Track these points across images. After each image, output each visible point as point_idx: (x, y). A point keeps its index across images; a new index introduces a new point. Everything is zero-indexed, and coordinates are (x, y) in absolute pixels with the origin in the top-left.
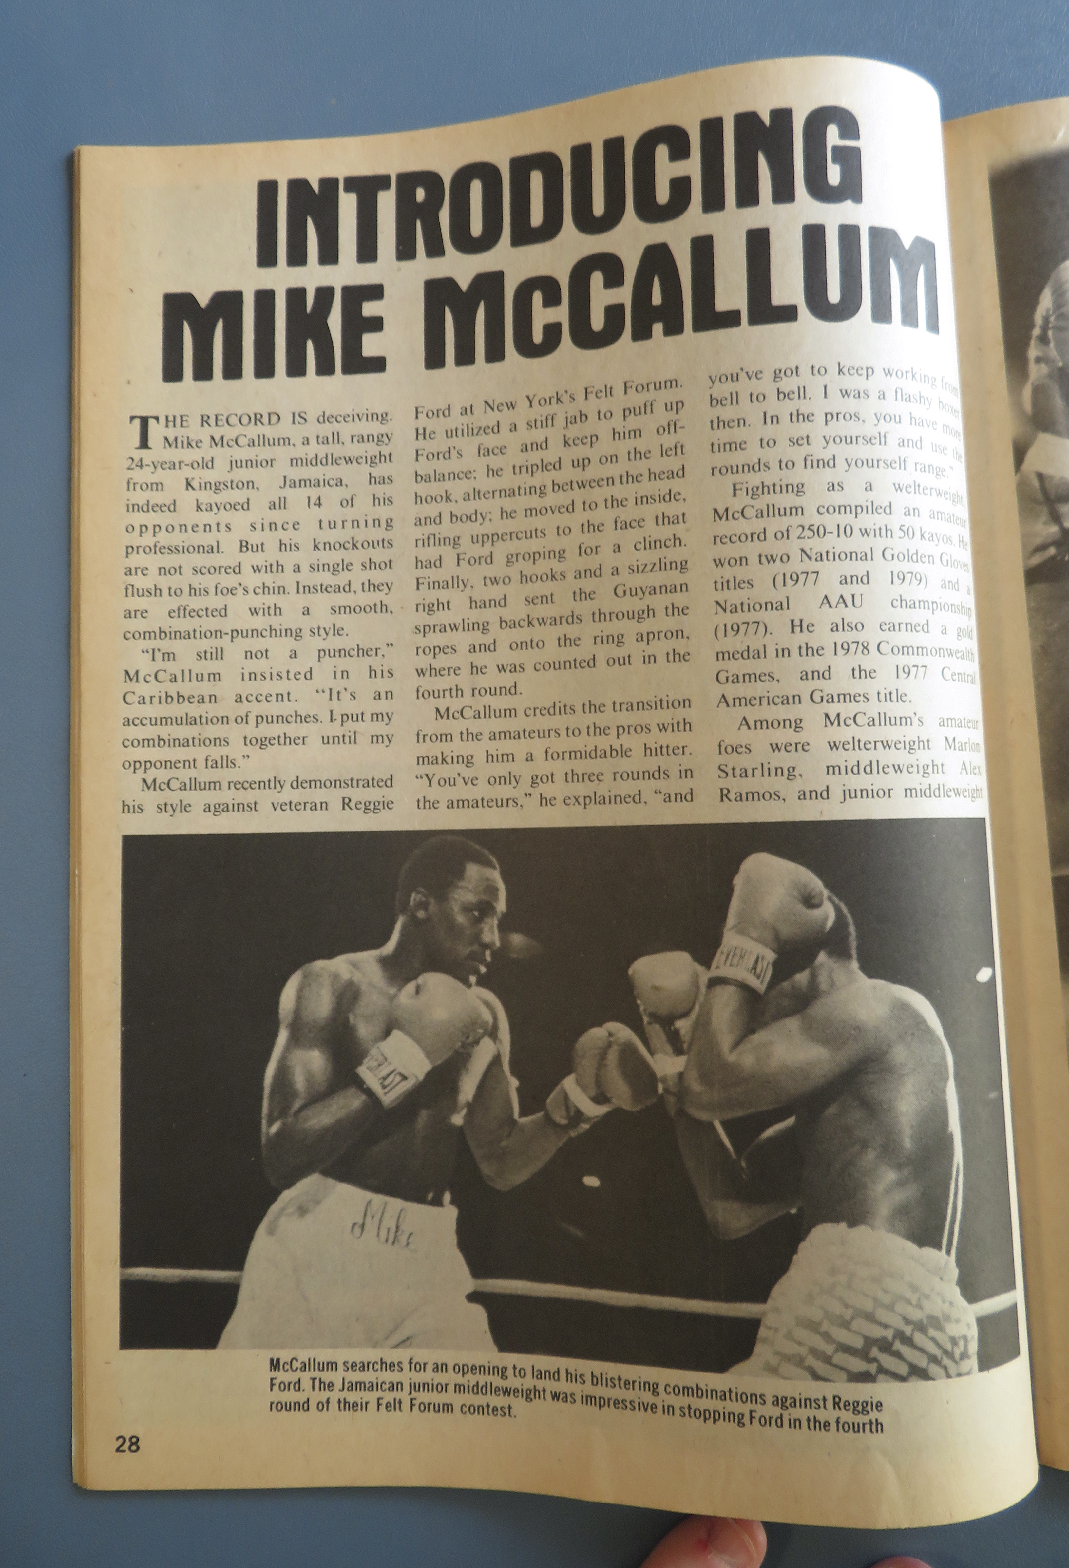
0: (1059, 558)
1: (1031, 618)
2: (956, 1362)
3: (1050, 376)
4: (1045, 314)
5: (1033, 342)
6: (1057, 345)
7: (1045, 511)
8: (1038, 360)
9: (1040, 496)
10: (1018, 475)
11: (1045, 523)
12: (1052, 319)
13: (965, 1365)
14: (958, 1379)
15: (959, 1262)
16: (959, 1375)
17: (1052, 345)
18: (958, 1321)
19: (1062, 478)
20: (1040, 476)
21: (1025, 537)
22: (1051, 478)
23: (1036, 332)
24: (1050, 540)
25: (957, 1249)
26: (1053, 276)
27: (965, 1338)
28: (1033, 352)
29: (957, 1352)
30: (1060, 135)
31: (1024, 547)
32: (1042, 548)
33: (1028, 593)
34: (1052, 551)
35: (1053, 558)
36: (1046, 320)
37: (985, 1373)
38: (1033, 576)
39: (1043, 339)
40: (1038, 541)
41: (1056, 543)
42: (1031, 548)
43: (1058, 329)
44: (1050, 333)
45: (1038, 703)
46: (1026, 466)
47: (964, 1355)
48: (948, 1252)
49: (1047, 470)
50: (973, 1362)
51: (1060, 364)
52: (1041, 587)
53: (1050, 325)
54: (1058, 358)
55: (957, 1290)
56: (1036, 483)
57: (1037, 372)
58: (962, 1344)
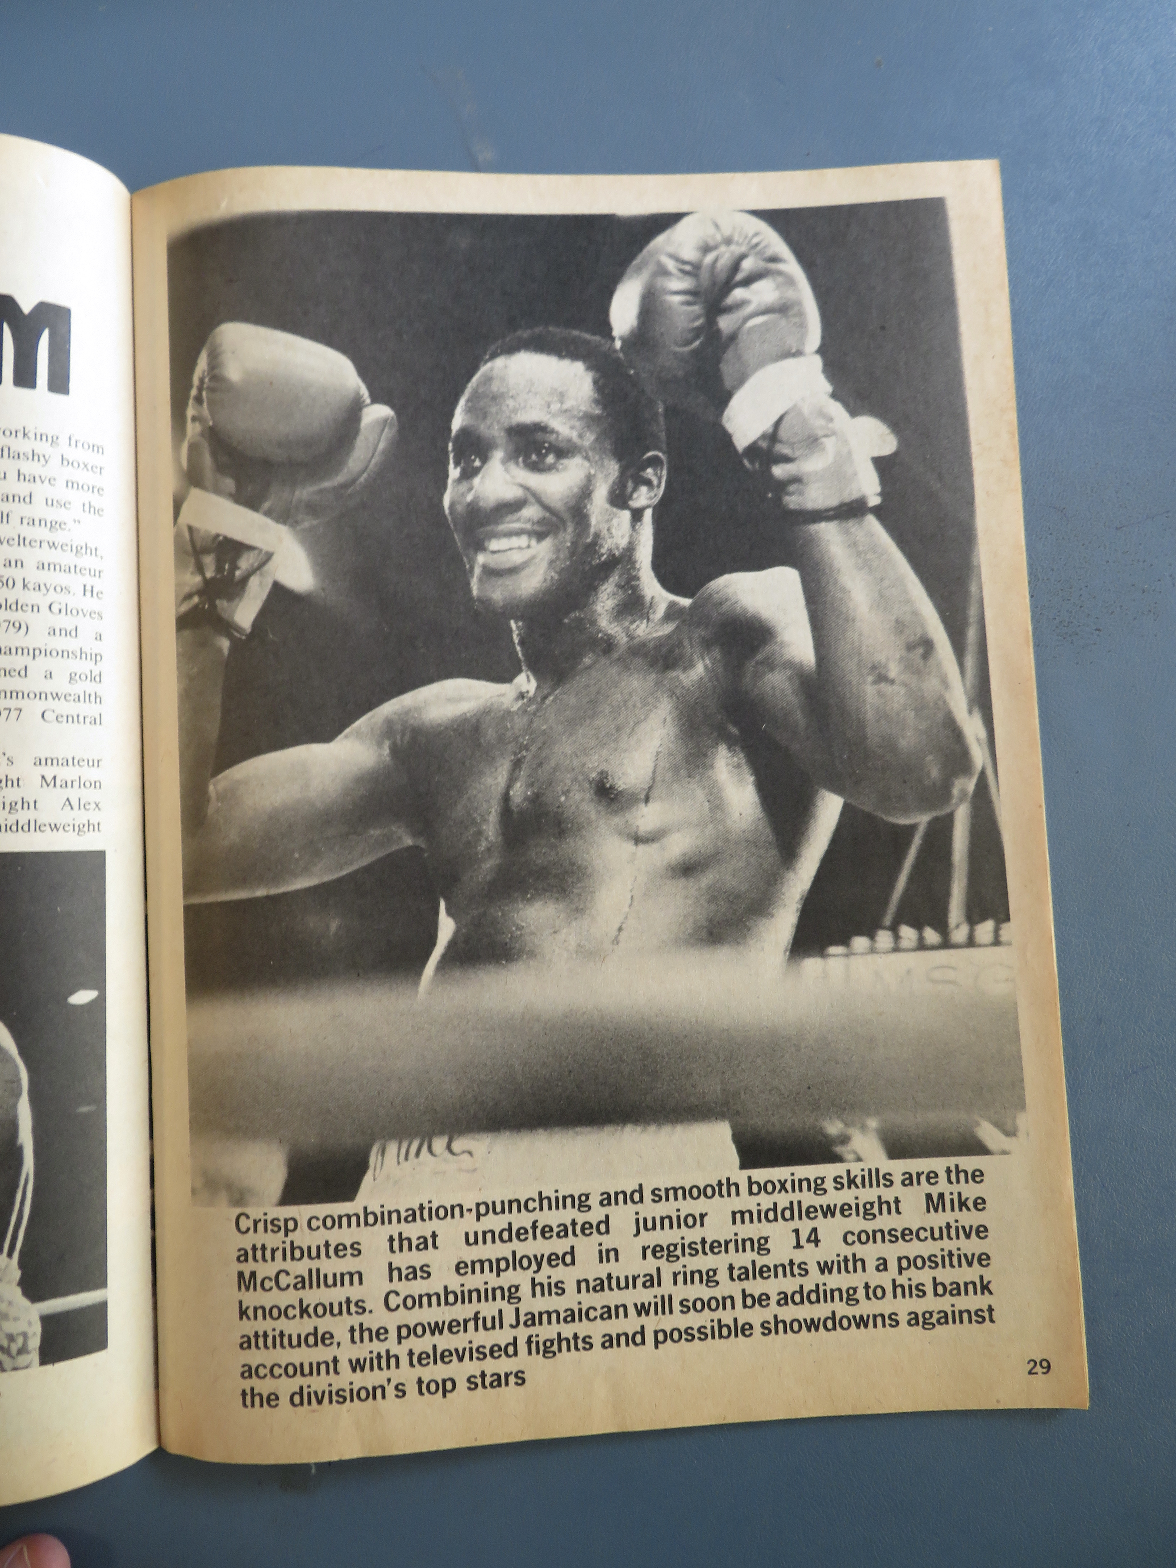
0: (200, 606)
1: (179, 662)
2: (13, 1357)
3: (202, 434)
4: (201, 375)
5: (191, 402)
6: (209, 405)
7: (192, 561)
8: (194, 419)
9: (189, 548)
10: (176, 527)
11: (192, 573)
12: (207, 380)
13: (22, 1360)
14: (14, 1373)
15: (22, 1265)
16: (15, 1369)
17: (205, 404)
18: (16, 1319)
19: (206, 531)
20: (190, 529)
21: (179, 585)
22: (198, 530)
23: (194, 392)
24: (194, 589)
25: (21, 1251)
26: (210, 339)
27: (25, 1335)
28: (190, 412)
29: (14, 1348)
30: (224, 205)
31: (177, 596)
32: (189, 596)
33: (178, 638)
34: (196, 599)
35: (196, 607)
36: (202, 381)
37: (49, 1367)
38: (184, 622)
39: (199, 400)
40: (186, 590)
41: (200, 593)
42: (181, 596)
43: (211, 390)
44: (204, 394)
45: (181, 742)
46: (181, 520)
47: (22, 1351)
48: (10, 1255)
49: (195, 524)
50: (35, 1357)
51: (211, 423)
52: (187, 633)
53: (205, 386)
54: (209, 417)
55: (19, 1291)
56: (187, 535)
57: (193, 429)
58: (20, 1341)
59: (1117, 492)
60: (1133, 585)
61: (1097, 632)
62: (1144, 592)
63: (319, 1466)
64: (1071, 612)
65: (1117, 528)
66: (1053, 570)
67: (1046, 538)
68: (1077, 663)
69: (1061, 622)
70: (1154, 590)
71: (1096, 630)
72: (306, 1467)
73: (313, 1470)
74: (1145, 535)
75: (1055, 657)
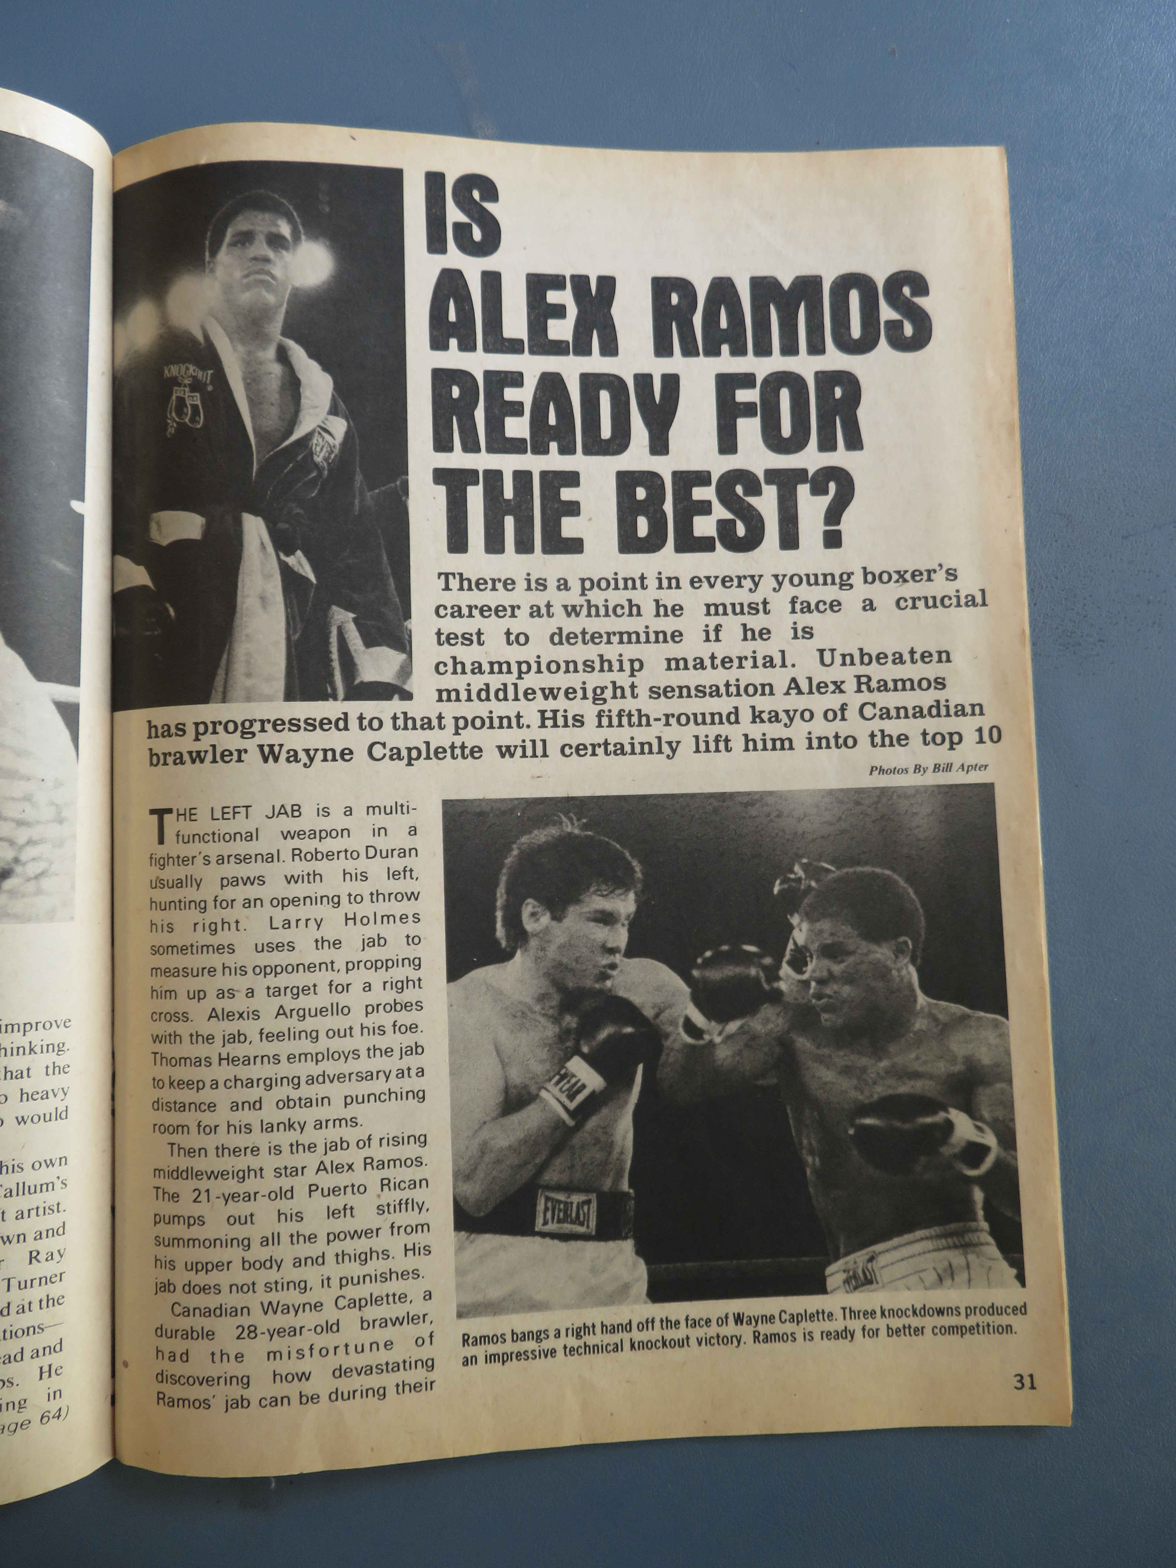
59: (1124, 500)
60: (1138, 596)
61: (1101, 643)
62: (1149, 603)
63: (280, 1479)
64: (1075, 622)
65: (1123, 538)
66: (1057, 578)
67: (1051, 544)
68: (1079, 674)
69: (1064, 631)
70: (1160, 602)
71: (1100, 640)
72: (265, 1481)
73: (273, 1485)
74: (1152, 545)
75: (1056, 667)
